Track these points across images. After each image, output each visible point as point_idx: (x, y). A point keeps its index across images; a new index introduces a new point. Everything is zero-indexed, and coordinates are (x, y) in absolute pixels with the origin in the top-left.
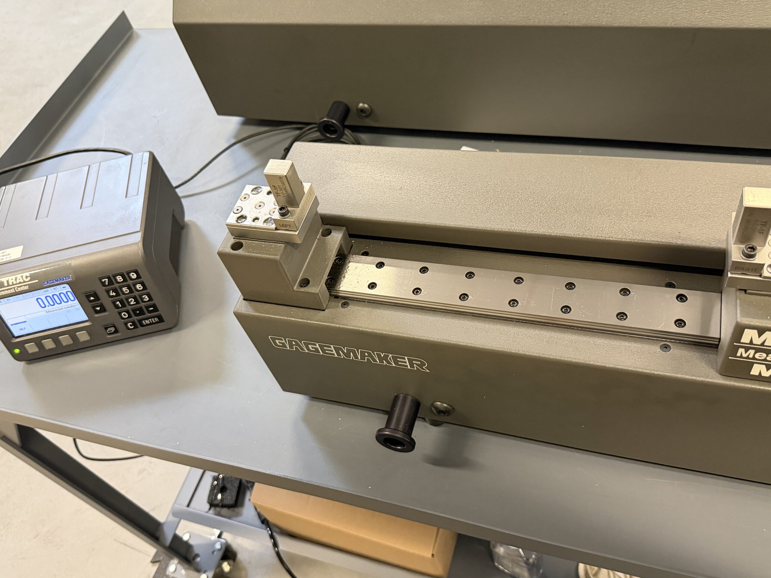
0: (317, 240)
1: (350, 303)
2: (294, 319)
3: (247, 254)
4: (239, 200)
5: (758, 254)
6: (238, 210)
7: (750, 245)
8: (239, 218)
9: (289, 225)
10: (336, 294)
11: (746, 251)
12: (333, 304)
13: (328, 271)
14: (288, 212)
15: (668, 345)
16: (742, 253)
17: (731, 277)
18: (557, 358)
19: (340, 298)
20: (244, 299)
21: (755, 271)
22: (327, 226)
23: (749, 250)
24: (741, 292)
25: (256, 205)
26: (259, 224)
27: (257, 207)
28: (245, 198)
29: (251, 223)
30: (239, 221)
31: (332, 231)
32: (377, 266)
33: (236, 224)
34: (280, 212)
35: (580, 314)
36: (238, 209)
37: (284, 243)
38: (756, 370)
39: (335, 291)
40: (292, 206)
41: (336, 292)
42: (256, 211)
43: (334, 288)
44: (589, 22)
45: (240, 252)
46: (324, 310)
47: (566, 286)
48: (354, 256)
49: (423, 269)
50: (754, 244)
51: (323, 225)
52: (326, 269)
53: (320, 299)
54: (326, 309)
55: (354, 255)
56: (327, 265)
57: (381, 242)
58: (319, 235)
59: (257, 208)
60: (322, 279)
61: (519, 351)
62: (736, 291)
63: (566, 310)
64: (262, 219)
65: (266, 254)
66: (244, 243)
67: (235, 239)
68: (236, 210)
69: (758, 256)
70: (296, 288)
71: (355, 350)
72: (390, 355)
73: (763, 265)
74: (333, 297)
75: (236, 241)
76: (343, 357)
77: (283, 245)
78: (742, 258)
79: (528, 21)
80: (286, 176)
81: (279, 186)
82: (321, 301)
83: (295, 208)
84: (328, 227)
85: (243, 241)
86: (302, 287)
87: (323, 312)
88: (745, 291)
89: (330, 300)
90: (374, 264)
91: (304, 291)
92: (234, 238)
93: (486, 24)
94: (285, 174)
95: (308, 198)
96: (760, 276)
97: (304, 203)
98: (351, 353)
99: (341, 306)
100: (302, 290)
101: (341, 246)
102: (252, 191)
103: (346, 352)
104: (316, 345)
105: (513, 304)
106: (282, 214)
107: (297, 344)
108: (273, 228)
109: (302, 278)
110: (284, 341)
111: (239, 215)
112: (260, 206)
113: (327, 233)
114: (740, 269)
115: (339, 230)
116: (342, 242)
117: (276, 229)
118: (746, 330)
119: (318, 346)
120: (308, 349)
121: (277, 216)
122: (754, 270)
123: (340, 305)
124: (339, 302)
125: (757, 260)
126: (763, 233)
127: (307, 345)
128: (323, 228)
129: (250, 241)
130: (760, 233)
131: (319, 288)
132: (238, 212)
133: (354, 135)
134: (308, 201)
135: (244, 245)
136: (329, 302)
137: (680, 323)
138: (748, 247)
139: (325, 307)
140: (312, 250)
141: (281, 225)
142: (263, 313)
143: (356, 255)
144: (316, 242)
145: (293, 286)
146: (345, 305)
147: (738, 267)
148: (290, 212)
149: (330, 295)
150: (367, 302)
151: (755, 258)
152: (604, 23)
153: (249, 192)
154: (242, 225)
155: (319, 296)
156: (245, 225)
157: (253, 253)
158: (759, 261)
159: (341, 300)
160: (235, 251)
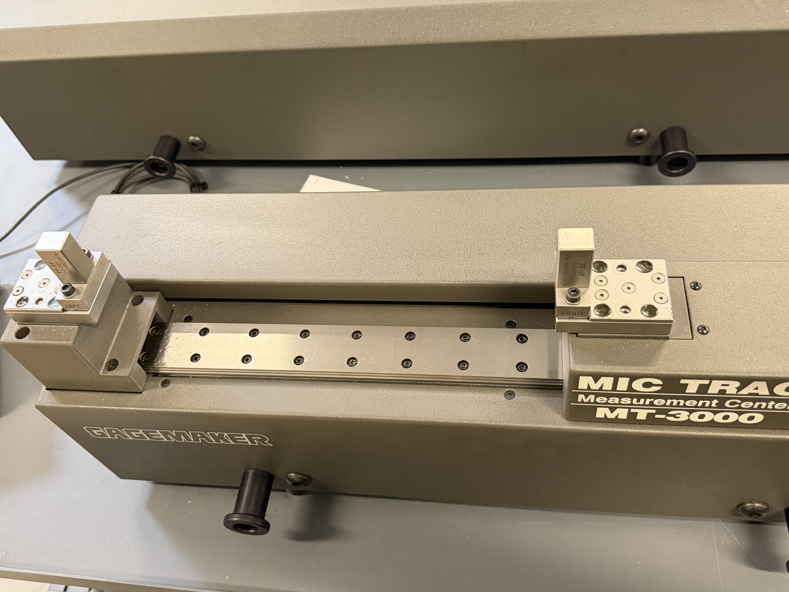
0: (126, 310)
1: (171, 380)
2: (106, 407)
3: (35, 342)
4: (20, 278)
5: (583, 297)
6: (18, 291)
7: (573, 288)
8: (19, 301)
9: (77, 305)
10: (154, 371)
11: (569, 296)
12: (151, 383)
13: (140, 347)
14: (73, 289)
15: (512, 392)
16: (566, 298)
17: (558, 322)
18: (401, 419)
19: (160, 375)
20: (47, 389)
21: (582, 314)
22: (138, 292)
23: (572, 293)
24: (572, 335)
25: (40, 283)
26: (43, 306)
27: (42, 285)
28: (27, 275)
29: (33, 306)
30: (19, 305)
31: (144, 297)
32: (200, 334)
33: (16, 309)
34: (63, 291)
35: (422, 367)
36: (19, 289)
37: (77, 324)
38: (601, 413)
39: (152, 369)
40: (79, 283)
41: (155, 369)
42: (40, 291)
43: (152, 365)
44: (416, 40)
45: (26, 340)
46: (141, 393)
47: (406, 337)
48: (174, 324)
49: (253, 332)
50: (575, 287)
51: (134, 292)
52: (137, 346)
53: (132, 381)
54: (143, 391)
55: (174, 322)
56: (139, 340)
57: (206, 304)
58: (129, 304)
59: (41, 287)
60: (132, 358)
61: (361, 416)
62: (568, 334)
63: (407, 364)
64: (46, 300)
65: (57, 340)
66: (31, 329)
67: (20, 325)
68: (16, 291)
69: (583, 299)
70: (102, 373)
71: (184, 432)
72: (225, 433)
73: (589, 308)
74: (152, 375)
75: (21, 327)
76: (174, 441)
77: (76, 327)
78: (567, 303)
79: (354, 42)
80: (61, 251)
81: (56, 262)
82: (135, 384)
83: (82, 284)
84: (140, 293)
85: (29, 327)
86: (110, 369)
87: (140, 395)
88: (577, 334)
89: (148, 380)
90: (197, 332)
91: (111, 375)
92: (18, 324)
93: (310, 47)
94: (60, 250)
95: (100, 270)
96: (588, 318)
97: (95, 276)
98: (182, 436)
99: (161, 386)
100: (110, 373)
101: (156, 314)
102: (36, 266)
103: (175, 435)
104: (140, 432)
105: (352, 363)
106: (66, 294)
107: (117, 432)
108: (59, 310)
109: (109, 359)
110: (102, 431)
111: (19, 298)
112: (44, 284)
113: (138, 301)
114: (566, 314)
115: (152, 296)
116: (157, 310)
117: (64, 310)
118: (581, 378)
119: (142, 432)
120: (132, 436)
121: (61, 296)
122: (580, 314)
123: (160, 384)
124: (159, 381)
125: (582, 304)
126: (584, 275)
127: (129, 433)
128: (133, 296)
129: (38, 326)
130: (581, 275)
131: (130, 370)
132: (18, 294)
133: (191, 170)
134: (100, 274)
135: (30, 331)
136: (147, 382)
137: (521, 366)
138: (571, 290)
139: (142, 389)
140: (121, 322)
141: (69, 306)
142: (69, 404)
143: (175, 322)
144: (125, 314)
145: (98, 371)
146: (165, 384)
147: (565, 311)
148: (77, 290)
149: (148, 373)
150: (193, 377)
151: (580, 301)
152: (432, 40)
153: (32, 268)
154: (23, 310)
155: (131, 379)
156: (26, 309)
157: (41, 340)
158: (584, 305)
159: (160, 378)
160: (20, 340)
